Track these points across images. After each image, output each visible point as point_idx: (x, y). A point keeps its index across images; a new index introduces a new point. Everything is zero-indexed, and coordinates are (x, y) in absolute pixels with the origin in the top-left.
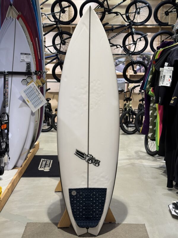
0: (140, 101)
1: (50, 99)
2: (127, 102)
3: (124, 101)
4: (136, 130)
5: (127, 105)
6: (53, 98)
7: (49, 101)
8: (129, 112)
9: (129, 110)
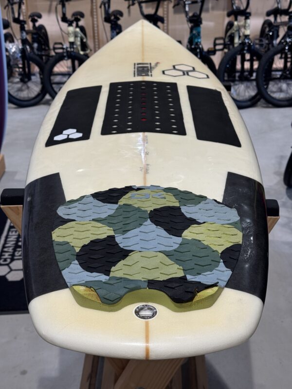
0: (268, 14)
1: (40, 16)
2: (236, 20)
3: (229, 15)
4: (258, 97)
5: (235, 28)
6: (50, 11)
7: (36, 21)
8: (243, 49)
9: (243, 44)
